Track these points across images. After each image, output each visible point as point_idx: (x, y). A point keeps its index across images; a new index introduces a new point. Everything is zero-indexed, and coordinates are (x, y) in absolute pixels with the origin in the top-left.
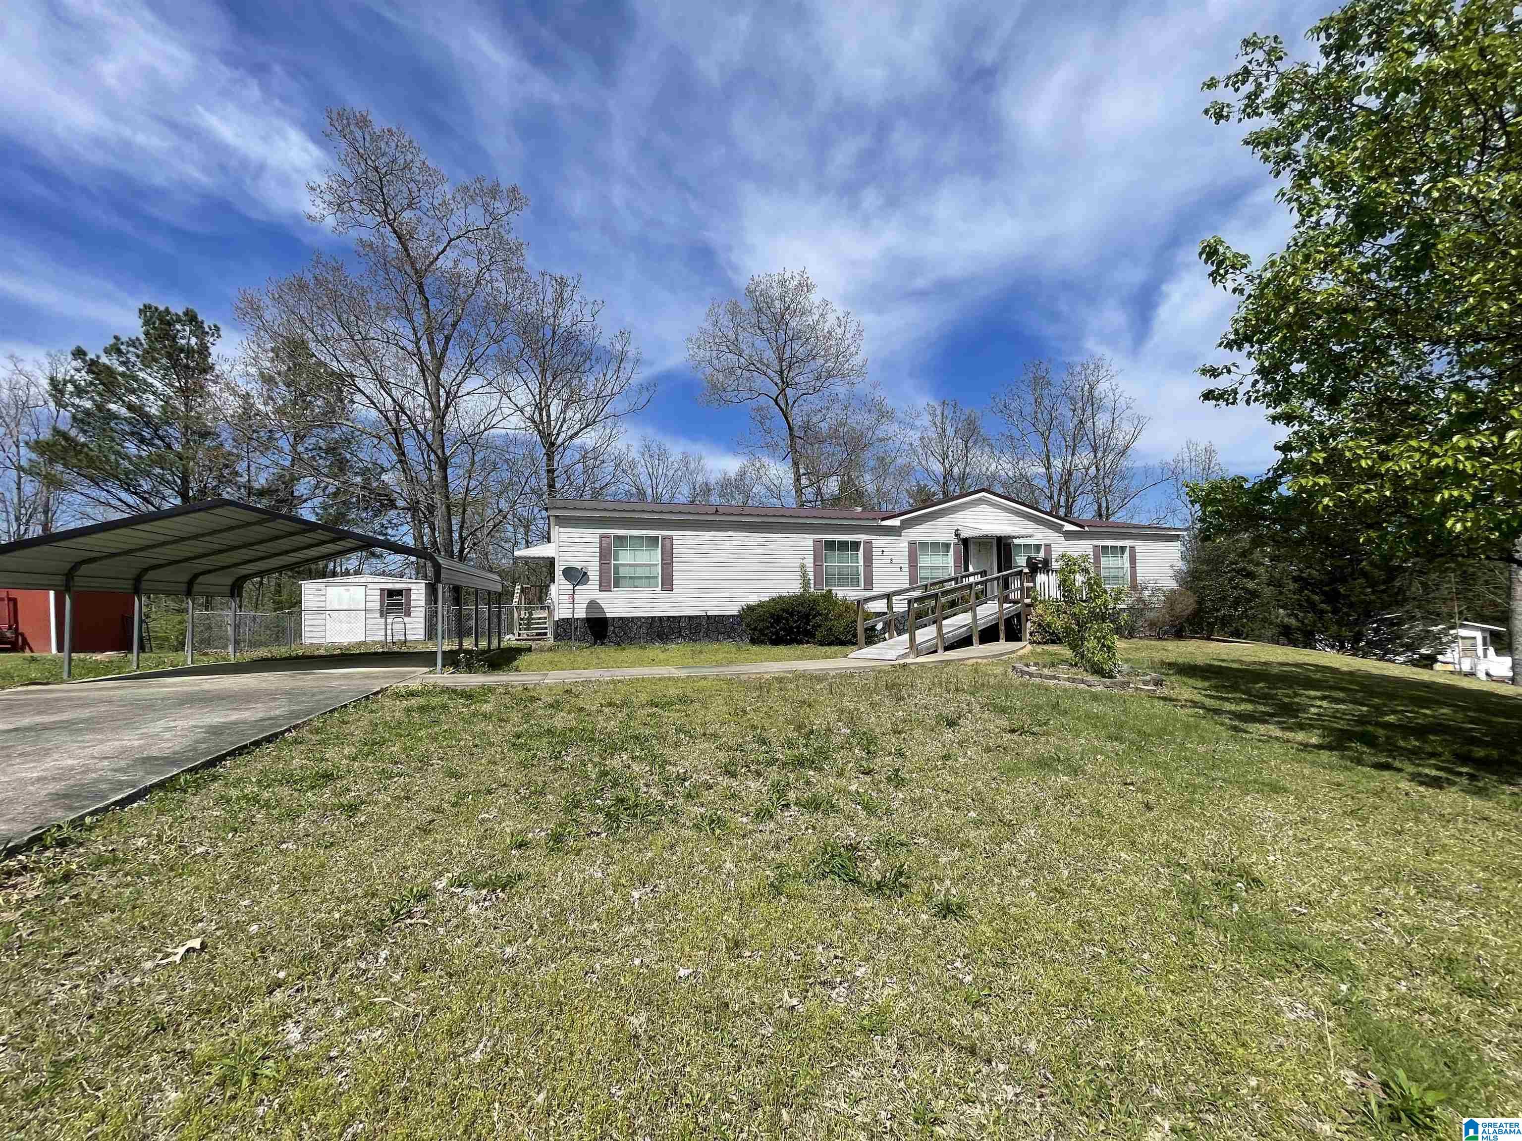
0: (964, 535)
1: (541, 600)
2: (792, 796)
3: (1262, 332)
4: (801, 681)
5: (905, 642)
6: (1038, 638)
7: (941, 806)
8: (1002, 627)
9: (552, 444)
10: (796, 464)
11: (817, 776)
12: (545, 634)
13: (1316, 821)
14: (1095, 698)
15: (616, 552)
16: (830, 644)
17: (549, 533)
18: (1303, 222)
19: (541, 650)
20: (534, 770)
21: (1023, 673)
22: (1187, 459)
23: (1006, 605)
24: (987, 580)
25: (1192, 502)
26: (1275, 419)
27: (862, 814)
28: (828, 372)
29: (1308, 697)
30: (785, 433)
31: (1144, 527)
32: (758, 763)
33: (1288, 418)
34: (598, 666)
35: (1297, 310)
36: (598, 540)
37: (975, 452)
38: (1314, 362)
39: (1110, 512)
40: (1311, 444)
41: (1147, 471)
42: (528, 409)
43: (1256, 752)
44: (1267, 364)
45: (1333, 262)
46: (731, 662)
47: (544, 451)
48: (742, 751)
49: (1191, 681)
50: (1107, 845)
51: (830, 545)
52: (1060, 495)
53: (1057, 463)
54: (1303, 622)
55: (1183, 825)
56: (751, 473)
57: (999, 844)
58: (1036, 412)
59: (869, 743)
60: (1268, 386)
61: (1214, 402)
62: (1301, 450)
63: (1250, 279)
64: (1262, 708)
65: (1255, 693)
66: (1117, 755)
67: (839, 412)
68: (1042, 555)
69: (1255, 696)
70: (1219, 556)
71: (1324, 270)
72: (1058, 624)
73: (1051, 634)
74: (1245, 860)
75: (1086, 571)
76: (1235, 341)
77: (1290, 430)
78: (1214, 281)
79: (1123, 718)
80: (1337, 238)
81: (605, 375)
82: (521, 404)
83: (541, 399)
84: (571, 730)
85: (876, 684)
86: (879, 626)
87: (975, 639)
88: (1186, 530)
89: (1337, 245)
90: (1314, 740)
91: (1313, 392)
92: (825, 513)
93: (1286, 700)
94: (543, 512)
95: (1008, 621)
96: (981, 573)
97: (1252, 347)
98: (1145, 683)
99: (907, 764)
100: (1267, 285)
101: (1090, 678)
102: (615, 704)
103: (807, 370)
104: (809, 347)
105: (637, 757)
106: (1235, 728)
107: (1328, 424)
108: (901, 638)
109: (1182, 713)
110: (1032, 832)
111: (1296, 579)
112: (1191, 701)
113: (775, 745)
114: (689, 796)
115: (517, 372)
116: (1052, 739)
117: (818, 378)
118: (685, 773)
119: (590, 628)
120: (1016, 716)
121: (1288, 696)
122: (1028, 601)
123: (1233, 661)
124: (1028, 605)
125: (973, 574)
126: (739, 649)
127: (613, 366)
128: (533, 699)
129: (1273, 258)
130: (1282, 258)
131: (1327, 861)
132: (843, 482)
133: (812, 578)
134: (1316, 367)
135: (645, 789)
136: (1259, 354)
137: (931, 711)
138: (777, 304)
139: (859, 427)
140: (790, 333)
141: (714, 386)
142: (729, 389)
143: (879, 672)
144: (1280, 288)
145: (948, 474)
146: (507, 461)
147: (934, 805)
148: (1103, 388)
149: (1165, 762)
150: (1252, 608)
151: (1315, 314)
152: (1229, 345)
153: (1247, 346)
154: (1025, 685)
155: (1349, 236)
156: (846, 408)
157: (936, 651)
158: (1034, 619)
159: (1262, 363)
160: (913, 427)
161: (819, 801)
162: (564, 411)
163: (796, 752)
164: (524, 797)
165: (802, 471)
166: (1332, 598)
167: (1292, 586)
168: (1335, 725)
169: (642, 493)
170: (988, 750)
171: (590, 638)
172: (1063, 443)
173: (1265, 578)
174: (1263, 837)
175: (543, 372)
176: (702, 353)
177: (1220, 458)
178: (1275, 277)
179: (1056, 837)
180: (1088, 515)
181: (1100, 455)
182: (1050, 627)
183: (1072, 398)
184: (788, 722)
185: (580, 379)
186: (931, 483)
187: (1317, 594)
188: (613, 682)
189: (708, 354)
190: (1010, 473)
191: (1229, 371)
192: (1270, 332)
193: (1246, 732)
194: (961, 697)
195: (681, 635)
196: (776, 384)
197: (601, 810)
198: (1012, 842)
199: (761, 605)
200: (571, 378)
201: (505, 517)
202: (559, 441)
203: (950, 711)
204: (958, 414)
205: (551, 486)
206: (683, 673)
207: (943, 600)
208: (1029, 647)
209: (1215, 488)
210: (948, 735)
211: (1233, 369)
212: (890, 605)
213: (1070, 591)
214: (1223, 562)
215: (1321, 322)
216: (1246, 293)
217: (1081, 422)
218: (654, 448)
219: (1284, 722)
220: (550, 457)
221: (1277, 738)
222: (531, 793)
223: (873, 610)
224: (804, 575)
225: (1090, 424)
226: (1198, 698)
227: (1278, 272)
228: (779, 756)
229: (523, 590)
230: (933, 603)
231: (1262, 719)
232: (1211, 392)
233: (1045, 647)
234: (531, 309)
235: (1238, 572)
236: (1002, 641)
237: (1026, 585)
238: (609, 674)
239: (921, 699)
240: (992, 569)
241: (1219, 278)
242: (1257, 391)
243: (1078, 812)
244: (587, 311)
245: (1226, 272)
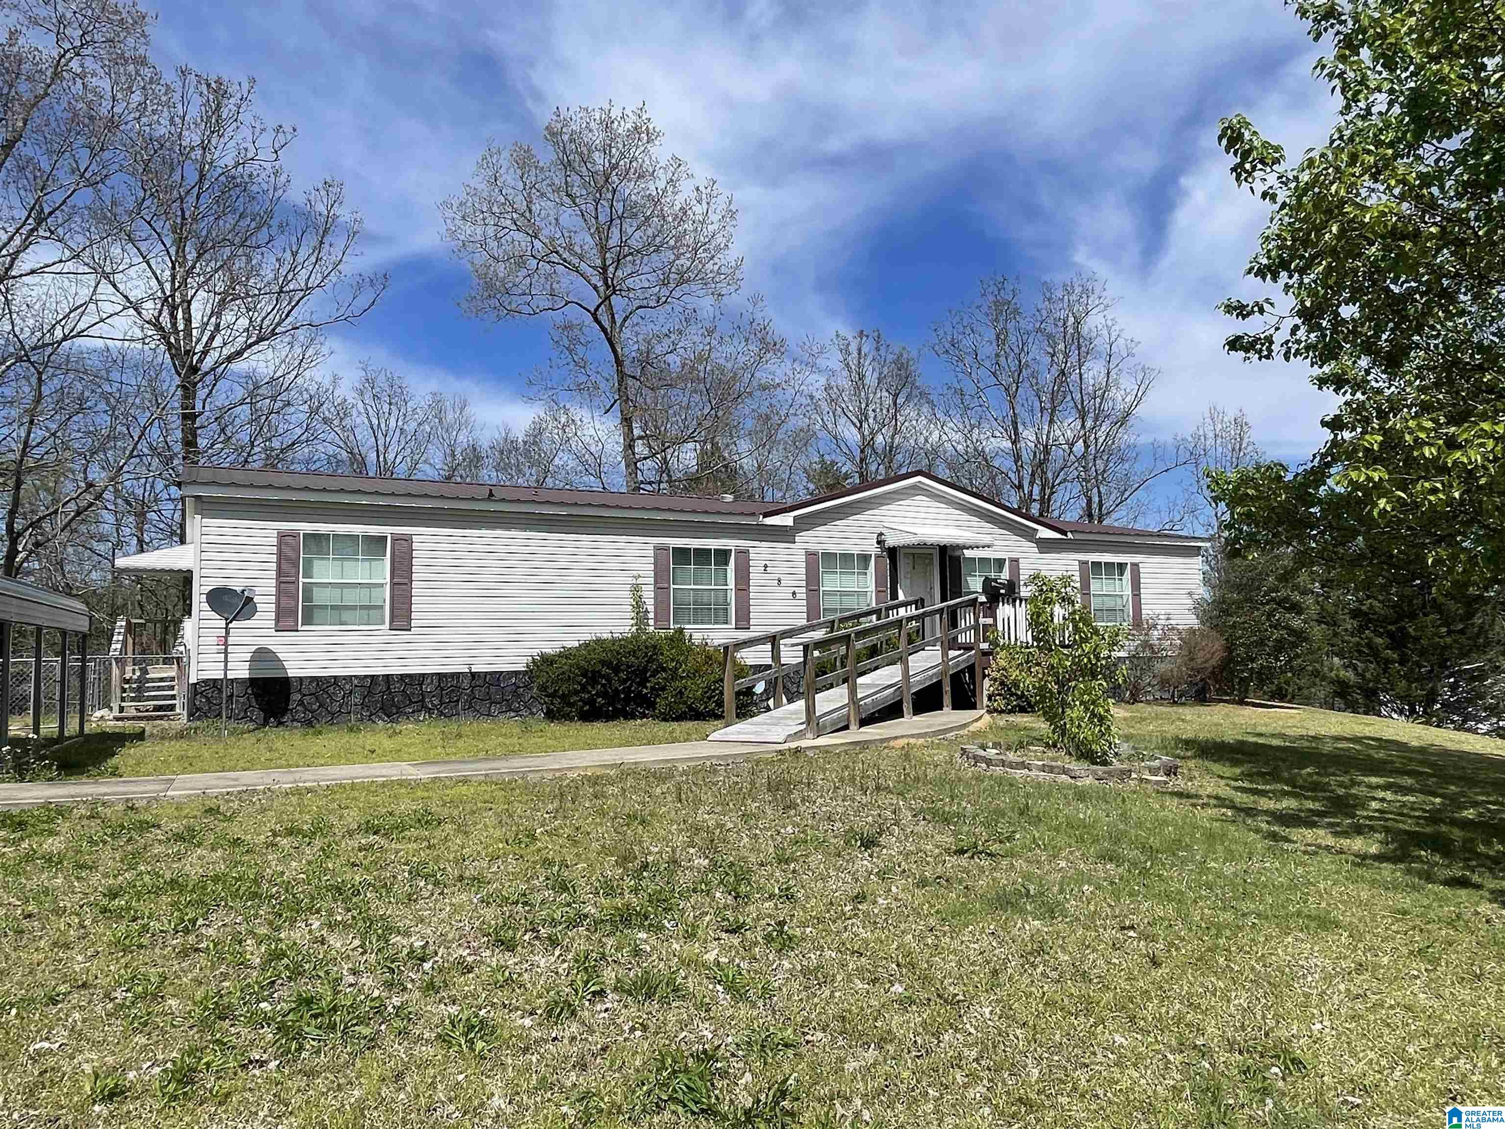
0: (891, 541)
1: (164, 646)
2: (609, 975)
3: (1302, 257)
4: (630, 781)
5: (796, 712)
6: (1000, 703)
7: (849, 979)
8: (947, 688)
9: (194, 370)
10: (627, 421)
11: (653, 941)
12: (172, 708)
13: (1376, 967)
14: (1082, 796)
15: (308, 563)
16: (679, 718)
17: (182, 526)
18: (1348, 107)
19: (163, 737)
20: (143, 956)
21: (977, 759)
22: (1211, 435)
23: (952, 653)
24: (924, 615)
25: (1216, 499)
26: (1322, 382)
27: (724, 998)
28: (681, 274)
29: (1370, 787)
30: (611, 370)
31: (1151, 535)
32: (554, 923)
33: (1338, 382)
34: (269, 765)
35: (1342, 231)
36: (274, 541)
37: (909, 411)
38: (1368, 304)
39: (1104, 511)
40: (1367, 421)
41: (1156, 451)
42: (149, 305)
43: (1300, 870)
44: (1308, 304)
45: (1386, 167)
46: (510, 753)
47: (177, 381)
48: (525, 904)
49: (1217, 768)
50: (1096, 1025)
51: (681, 555)
52: (1032, 483)
53: (1028, 435)
54: (1363, 676)
55: (1202, 985)
56: (552, 432)
57: (937, 1035)
58: (997, 355)
59: (738, 881)
60: (1312, 335)
61: (1242, 354)
62: (1354, 429)
63: (1283, 180)
64: (1310, 805)
65: (1300, 782)
66: (1112, 883)
67: (697, 339)
68: (1005, 575)
69: (1301, 787)
70: (1253, 580)
71: (1375, 178)
72: (1028, 682)
73: (1019, 697)
74: (1283, 1033)
75: (1067, 600)
76: (1268, 267)
77: (1340, 400)
78: (1238, 179)
79: (1121, 827)
80: (1391, 135)
81: (294, 254)
82: (134, 295)
83: (174, 290)
84: (216, 879)
85: (753, 783)
86: (760, 688)
87: (907, 707)
88: (1209, 540)
89: (1391, 144)
90: (1374, 849)
91: (1369, 348)
92: (676, 502)
93: (1341, 792)
94: (173, 489)
95: (956, 678)
96: (916, 602)
97: (1290, 277)
98: (1154, 771)
99: (799, 913)
100: (1305, 191)
101: (1074, 766)
102: (300, 831)
103: (646, 269)
104: (650, 232)
105: (337, 924)
106: (1274, 836)
107: (1387, 392)
108: (793, 707)
109: (1205, 816)
110: (987, 1011)
111: (1355, 614)
112: (1217, 798)
113: (584, 892)
114: (430, 987)
115: (131, 240)
116: (1019, 863)
117: (665, 283)
118: (424, 947)
119: (256, 696)
120: (965, 829)
121: (1341, 785)
122: (984, 646)
123: (1273, 736)
124: (985, 654)
125: (905, 604)
126: (526, 730)
127: (311, 240)
128: (144, 826)
129: (1311, 155)
130: (1322, 155)
131: (1388, 1025)
132: (703, 452)
133: (651, 608)
134: (1371, 313)
135: (351, 979)
136: (1300, 288)
137: (838, 824)
138: (597, 156)
139: (729, 365)
140: (619, 206)
141: (489, 286)
142: (515, 290)
143: (758, 762)
144: (1319, 199)
145: (868, 444)
146: (106, 397)
147: (839, 978)
148: (1093, 322)
149: (1180, 892)
150: (1297, 656)
151: (1366, 238)
152: (1261, 273)
153: (1284, 274)
154: (979, 779)
155: (1405, 133)
156: (710, 333)
157: (846, 727)
158: (994, 674)
159: (1302, 302)
160: (814, 367)
161: (654, 983)
162: (217, 313)
163: (619, 902)
164: (122, 1006)
165: (637, 432)
166: (1398, 641)
167: (1350, 624)
168: (1401, 825)
169: (358, 461)
170: (923, 883)
171: (257, 714)
172: (1037, 404)
173: (1314, 611)
174: (1307, 996)
175: (180, 243)
176: (468, 229)
177: (1253, 435)
178: (1314, 182)
179: (1021, 1017)
180: (1073, 514)
181: (1089, 424)
182: (1017, 686)
183: (1050, 336)
184: (605, 851)
185: (249, 259)
186: (841, 459)
187: (1380, 635)
188: (298, 792)
189: (479, 231)
190: (960, 447)
191: (1261, 311)
192: (1313, 257)
193: (1287, 840)
194: (885, 799)
195: (424, 707)
196: (595, 288)
197: (268, 1020)
198: (957, 1030)
199: (566, 654)
200: (232, 256)
201: (99, 497)
202: (209, 362)
203: (865, 822)
204: (882, 352)
205: (190, 443)
206: (424, 774)
207: (859, 645)
208: (987, 718)
209: (1245, 480)
210: (864, 862)
211: (1266, 307)
212: (776, 655)
213: (1045, 631)
214: (1259, 588)
215: (1373, 249)
216: (1280, 200)
217: (1063, 372)
218: (381, 381)
219: (1338, 825)
220: (188, 391)
221: (1328, 848)
222: (136, 997)
223: (750, 662)
224: (638, 604)
225: (1075, 376)
226: (1225, 792)
227: (1318, 175)
228: (589, 909)
229: (129, 625)
230: (843, 650)
231: (1306, 821)
232: (1238, 338)
233: (1011, 718)
234: (163, 129)
235: (1280, 603)
236: (947, 709)
237: (982, 621)
238: (291, 778)
239: (823, 804)
240: (932, 597)
241: (1244, 175)
242: (1298, 342)
243: (1054, 975)
244: (265, 140)
245: (1254, 168)
